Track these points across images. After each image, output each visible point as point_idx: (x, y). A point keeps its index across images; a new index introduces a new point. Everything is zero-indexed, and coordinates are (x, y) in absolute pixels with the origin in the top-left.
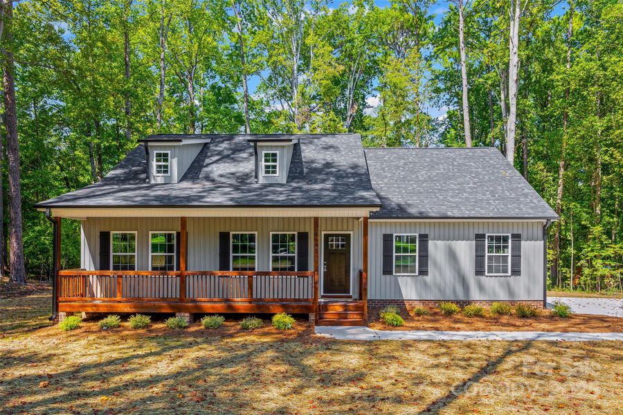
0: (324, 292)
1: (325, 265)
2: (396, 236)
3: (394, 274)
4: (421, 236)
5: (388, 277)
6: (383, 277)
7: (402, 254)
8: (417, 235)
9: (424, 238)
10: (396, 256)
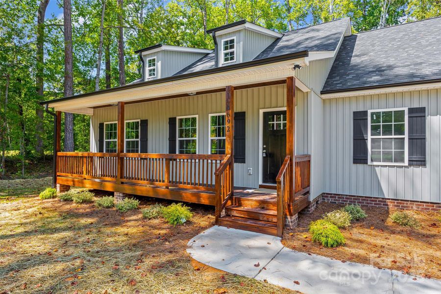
0: (264, 181)
1: (264, 149)
2: (372, 114)
3: (369, 162)
4: (411, 110)
5: (361, 167)
6: (354, 166)
7: (381, 137)
8: (406, 110)
9: (418, 114)
10: (372, 139)
